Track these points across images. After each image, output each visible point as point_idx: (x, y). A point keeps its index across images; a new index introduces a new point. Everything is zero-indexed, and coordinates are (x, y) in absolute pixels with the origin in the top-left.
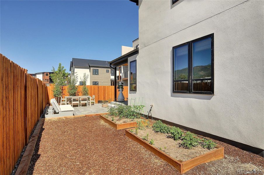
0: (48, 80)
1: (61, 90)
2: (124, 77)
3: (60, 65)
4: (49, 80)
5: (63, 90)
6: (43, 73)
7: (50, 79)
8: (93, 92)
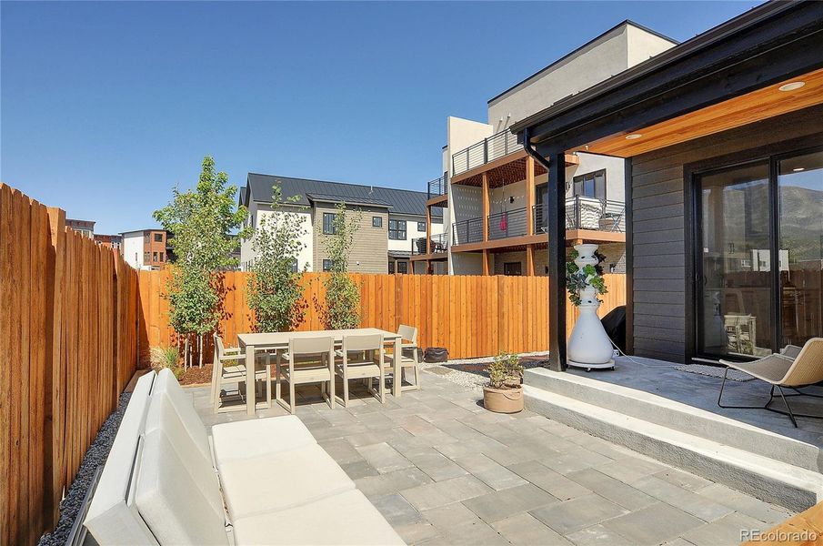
0: (161, 254)
1: (211, 296)
2: (457, 242)
3: (208, 167)
4: (165, 255)
5: (221, 290)
6: (147, 233)
7: (169, 252)
8: (372, 301)
